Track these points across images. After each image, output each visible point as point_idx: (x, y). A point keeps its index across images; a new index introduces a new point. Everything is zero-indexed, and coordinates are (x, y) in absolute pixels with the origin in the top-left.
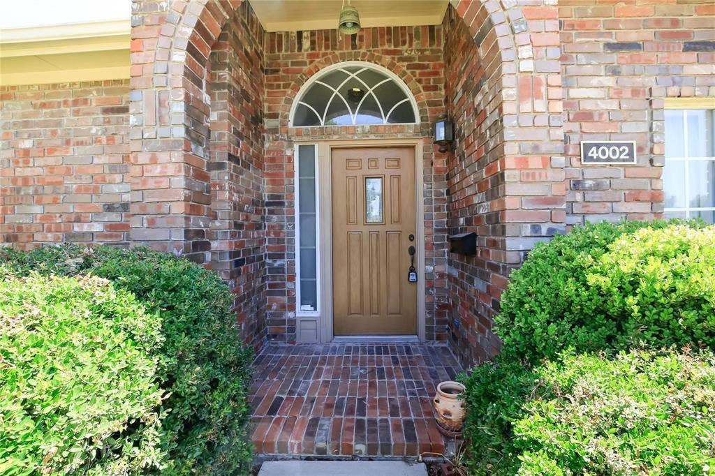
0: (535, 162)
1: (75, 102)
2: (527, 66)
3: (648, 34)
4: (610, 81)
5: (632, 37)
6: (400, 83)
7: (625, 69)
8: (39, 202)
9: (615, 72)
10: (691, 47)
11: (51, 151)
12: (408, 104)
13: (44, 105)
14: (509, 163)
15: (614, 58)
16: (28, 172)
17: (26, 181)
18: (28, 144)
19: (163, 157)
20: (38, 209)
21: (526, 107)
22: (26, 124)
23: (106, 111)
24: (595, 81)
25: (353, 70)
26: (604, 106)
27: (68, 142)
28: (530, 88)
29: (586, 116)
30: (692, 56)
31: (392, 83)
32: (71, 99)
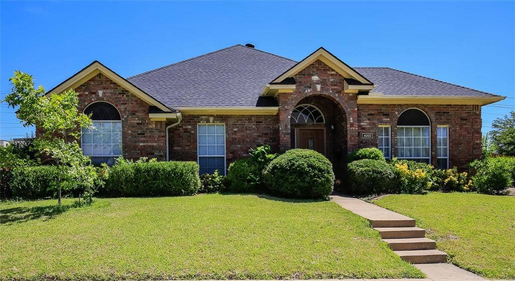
0: (353, 138)
1: (249, 120)
2: (352, 121)
3: (376, 112)
4: (368, 122)
5: (373, 113)
6: (320, 111)
7: (371, 119)
8: (239, 144)
9: (369, 119)
10: (384, 115)
11: (243, 131)
12: (322, 117)
13: (240, 120)
14: (348, 138)
15: (369, 117)
16: (236, 136)
17: (235, 138)
18: (236, 130)
19: (286, 136)
20: (239, 146)
21: (351, 129)
22: (235, 124)
23: (256, 122)
24: (365, 122)
25: (306, 106)
26: (367, 126)
27: (247, 130)
28: (352, 125)
29: (364, 128)
30: (384, 117)
31: (317, 110)
32: (247, 119)
